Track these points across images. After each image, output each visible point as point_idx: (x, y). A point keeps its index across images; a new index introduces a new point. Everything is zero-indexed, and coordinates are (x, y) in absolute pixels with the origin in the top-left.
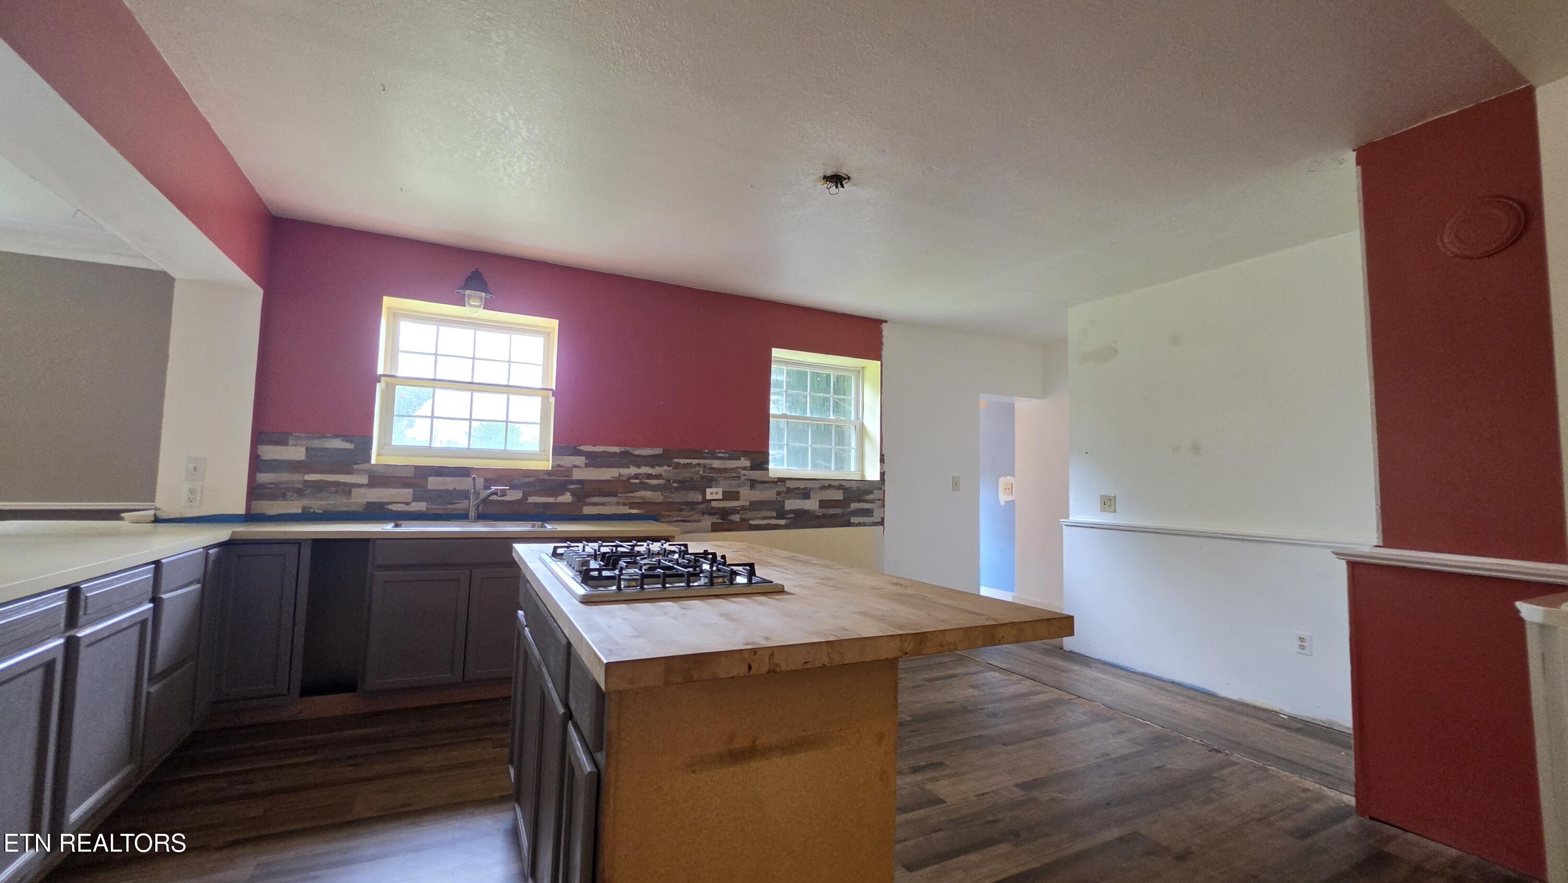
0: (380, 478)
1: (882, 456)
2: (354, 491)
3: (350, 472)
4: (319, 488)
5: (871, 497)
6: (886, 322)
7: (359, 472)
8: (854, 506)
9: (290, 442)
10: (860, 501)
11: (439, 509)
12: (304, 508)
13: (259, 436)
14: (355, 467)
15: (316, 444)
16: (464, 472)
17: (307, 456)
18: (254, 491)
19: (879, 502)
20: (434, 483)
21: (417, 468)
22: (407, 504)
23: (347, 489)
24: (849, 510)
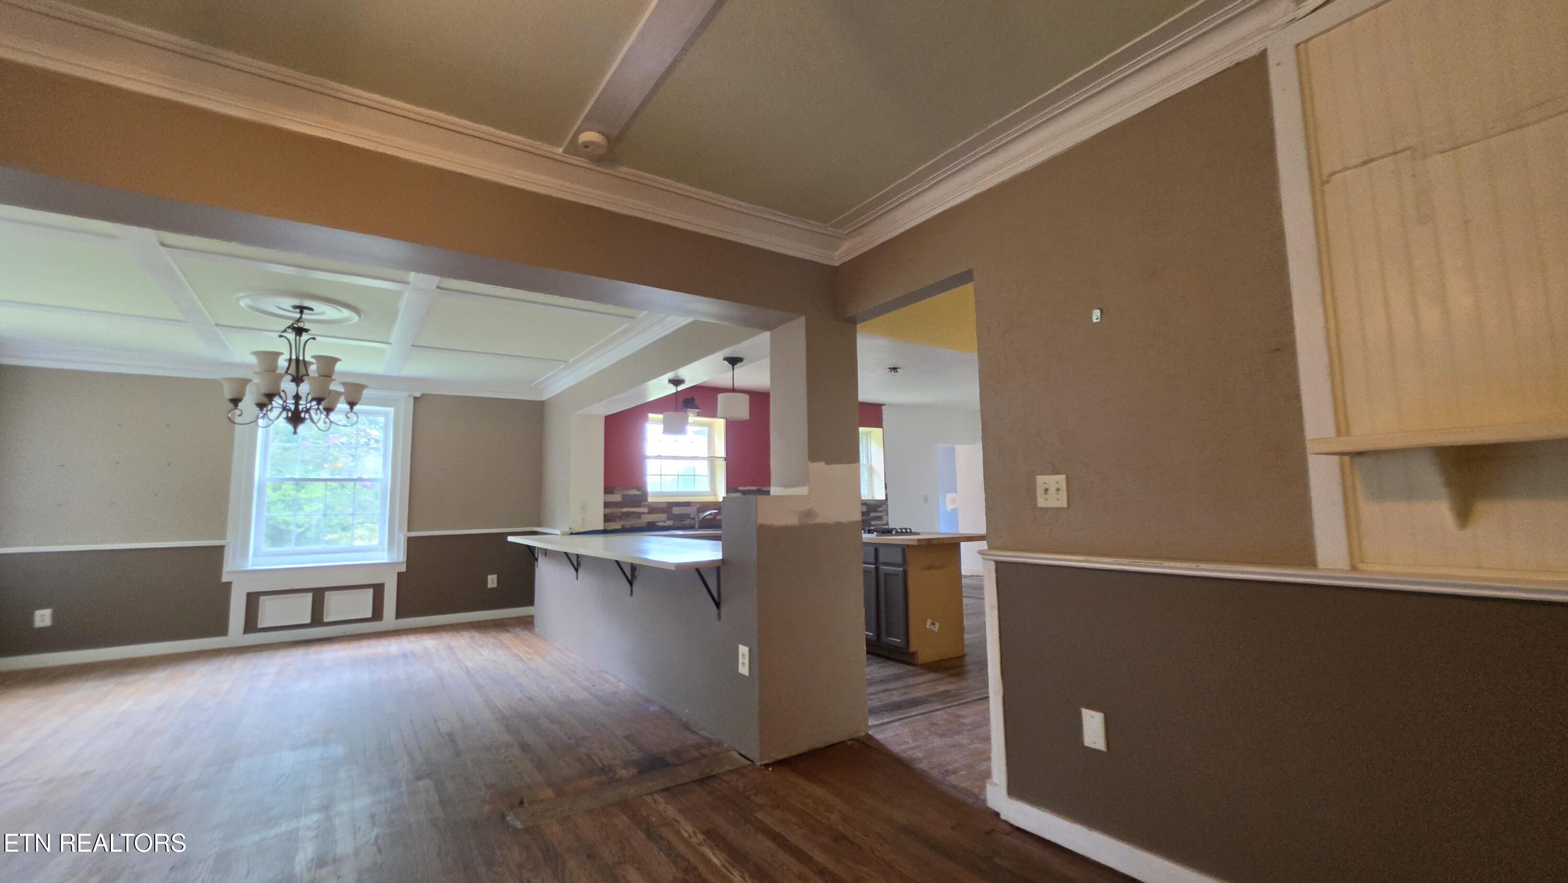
0: (654, 509)
1: (886, 484)
2: (643, 516)
3: (640, 506)
4: (628, 515)
5: (881, 509)
6: (884, 405)
7: (643, 506)
8: (872, 514)
9: (616, 492)
10: (875, 511)
11: (679, 524)
12: (622, 526)
13: (608, 490)
14: (643, 503)
15: (626, 492)
16: (688, 504)
17: (623, 498)
18: (607, 518)
19: (885, 512)
20: (676, 510)
21: (668, 503)
22: (664, 522)
23: (638, 515)
24: (869, 517)
